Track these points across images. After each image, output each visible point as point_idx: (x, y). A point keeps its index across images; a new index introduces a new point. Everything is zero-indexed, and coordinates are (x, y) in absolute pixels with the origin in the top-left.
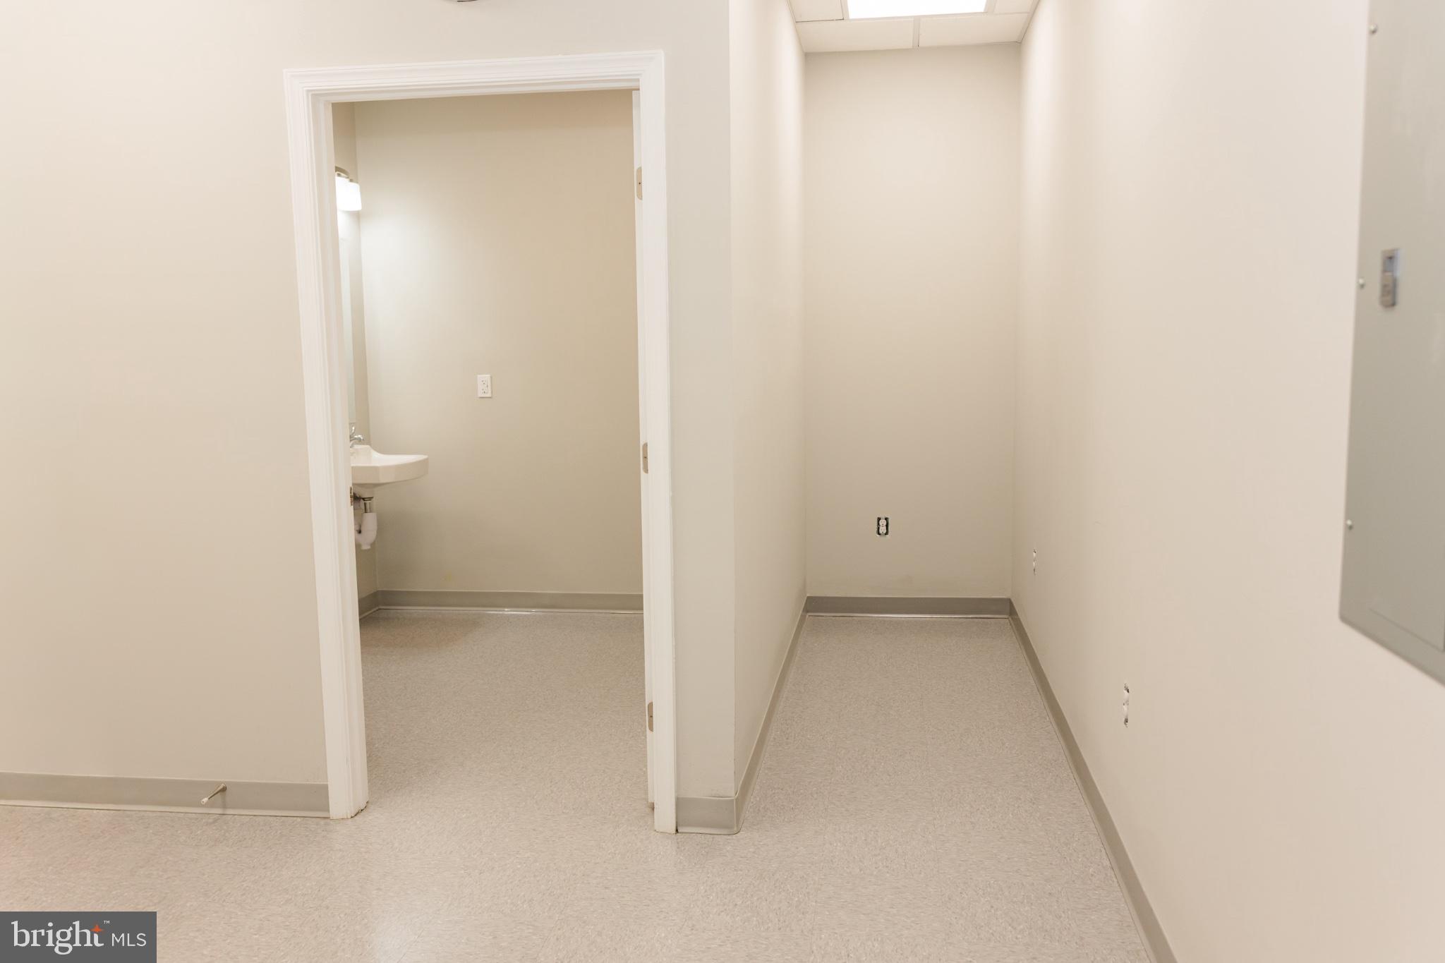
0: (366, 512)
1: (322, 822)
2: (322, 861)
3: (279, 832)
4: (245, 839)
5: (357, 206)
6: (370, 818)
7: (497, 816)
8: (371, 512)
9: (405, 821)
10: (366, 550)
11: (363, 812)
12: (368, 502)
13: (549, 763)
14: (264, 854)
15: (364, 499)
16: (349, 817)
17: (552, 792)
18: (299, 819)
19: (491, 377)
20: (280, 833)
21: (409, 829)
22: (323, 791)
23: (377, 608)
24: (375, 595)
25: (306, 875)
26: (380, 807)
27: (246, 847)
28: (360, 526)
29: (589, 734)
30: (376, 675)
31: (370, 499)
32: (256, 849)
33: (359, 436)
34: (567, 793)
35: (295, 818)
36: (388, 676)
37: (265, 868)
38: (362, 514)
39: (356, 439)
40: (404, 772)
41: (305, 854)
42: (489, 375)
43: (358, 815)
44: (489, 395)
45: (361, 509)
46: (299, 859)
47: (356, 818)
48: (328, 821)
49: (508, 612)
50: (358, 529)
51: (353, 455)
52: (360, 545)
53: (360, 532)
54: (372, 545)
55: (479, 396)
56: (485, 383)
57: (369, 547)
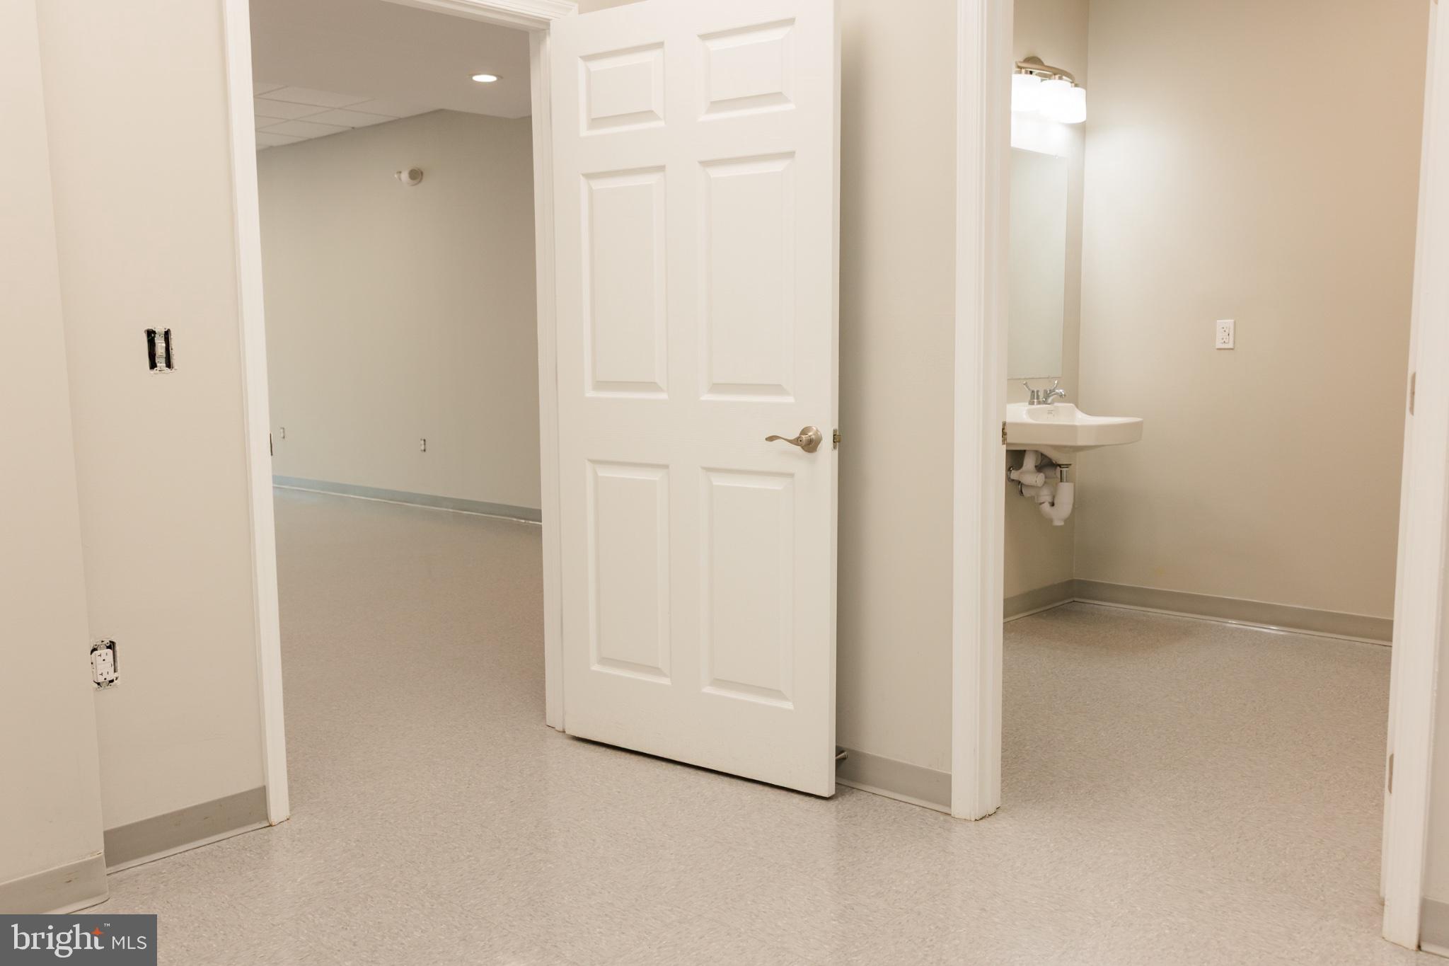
0: (1061, 481)
1: (942, 818)
2: (929, 860)
3: (893, 817)
4: (856, 816)
5: (1080, 115)
6: (996, 825)
7: (1154, 861)
8: (1067, 481)
9: (1035, 840)
10: (1057, 527)
11: (989, 819)
12: (1064, 470)
13: (1243, 813)
14: (870, 836)
15: (1060, 466)
16: (973, 819)
17: (1238, 850)
18: (918, 809)
19: (1235, 323)
20: (894, 819)
21: (1038, 850)
22: (945, 781)
23: (1071, 600)
24: (1070, 583)
25: (906, 871)
26: (1012, 817)
27: (854, 825)
28: (1054, 497)
29: (1311, 788)
30: (1050, 671)
31: (1068, 466)
32: (863, 829)
33: (1061, 391)
34: (1259, 857)
35: (914, 807)
36: (1063, 674)
37: (866, 852)
38: (1057, 484)
39: (1057, 394)
40: (1051, 783)
41: (913, 848)
42: (1232, 321)
43: (984, 820)
44: (1230, 346)
45: (1057, 477)
46: (905, 852)
47: (981, 822)
48: (948, 818)
49: (1233, 624)
50: (1050, 501)
51: (1051, 413)
52: (1051, 520)
53: (1053, 504)
54: (1066, 521)
55: (1217, 347)
56: (1227, 331)
57: (1062, 523)
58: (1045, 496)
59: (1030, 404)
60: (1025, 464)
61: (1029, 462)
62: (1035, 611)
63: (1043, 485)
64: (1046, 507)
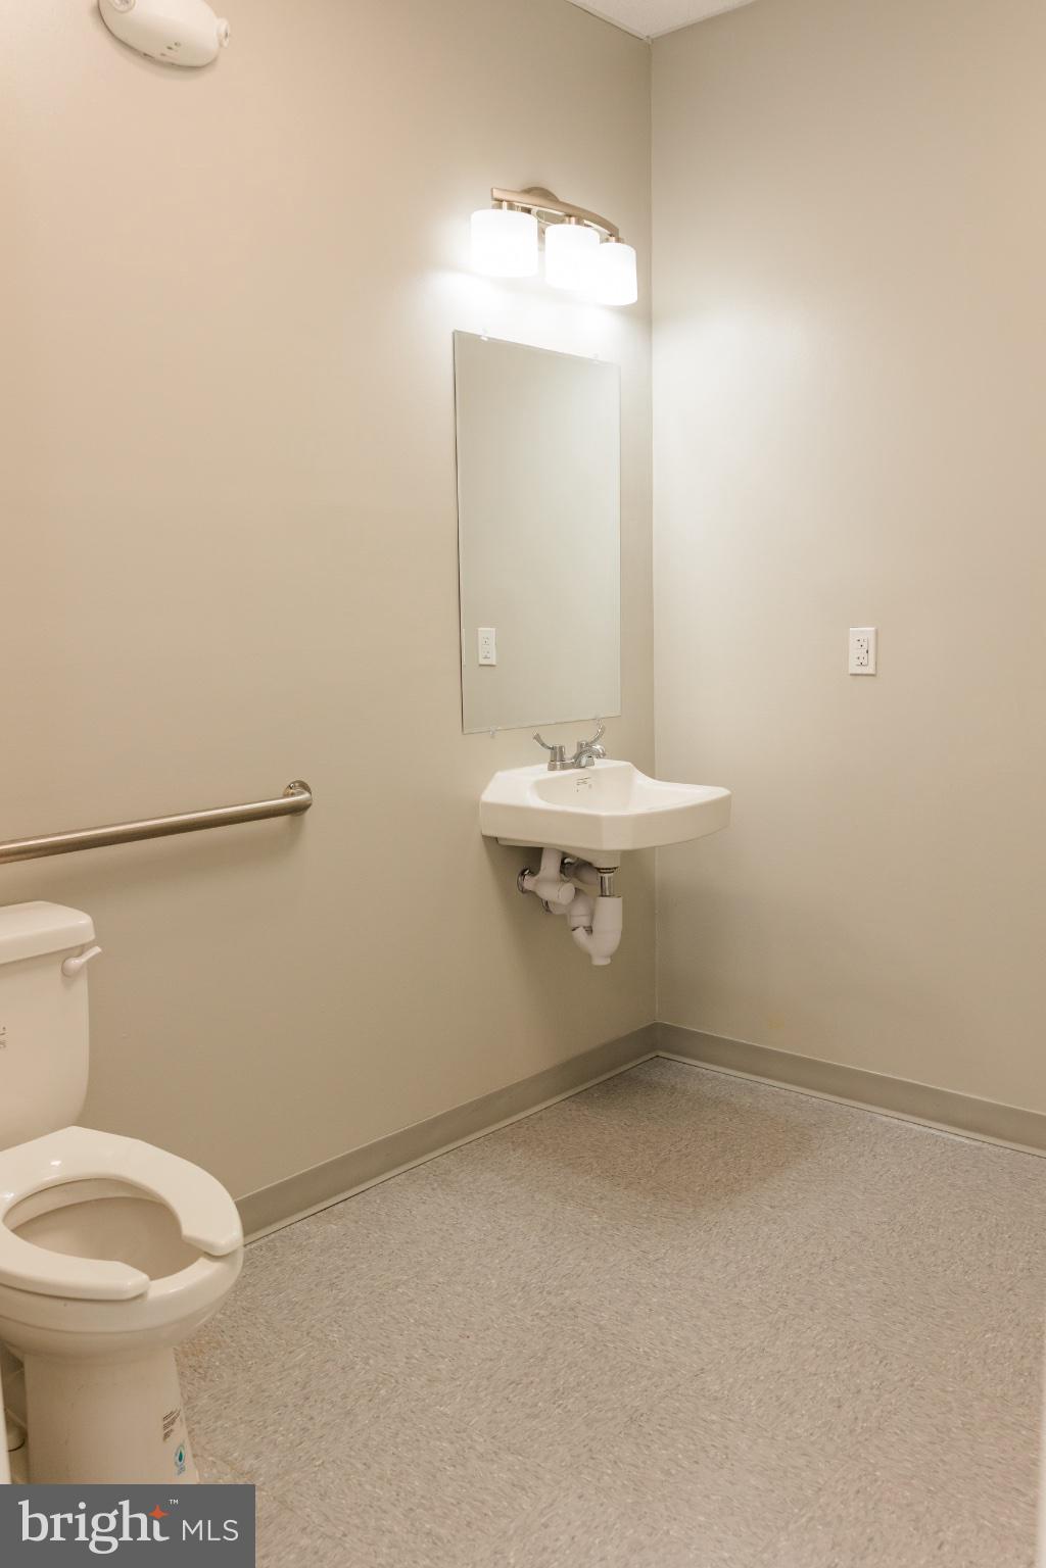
0: (603, 895)
8: (611, 895)
10: (597, 967)
12: (606, 876)
15: (598, 871)
19: (877, 633)
28: (592, 920)
31: (610, 870)
38: (595, 899)
42: (874, 629)
44: (870, 670)
45: (595, 889)
50: (587, 924)
51: (585, 783)
52: (589, 956)
53: (589, 930)
54: (612, 957)
55: (850, 672)
56: (865, 645)
57: (606, 962)
58: (579, 916)
59: (552, 768)
60: (542, 868)
61: (550, 866)
62: (571, 1093)
63: (574, 901)
64: (581, 934)
